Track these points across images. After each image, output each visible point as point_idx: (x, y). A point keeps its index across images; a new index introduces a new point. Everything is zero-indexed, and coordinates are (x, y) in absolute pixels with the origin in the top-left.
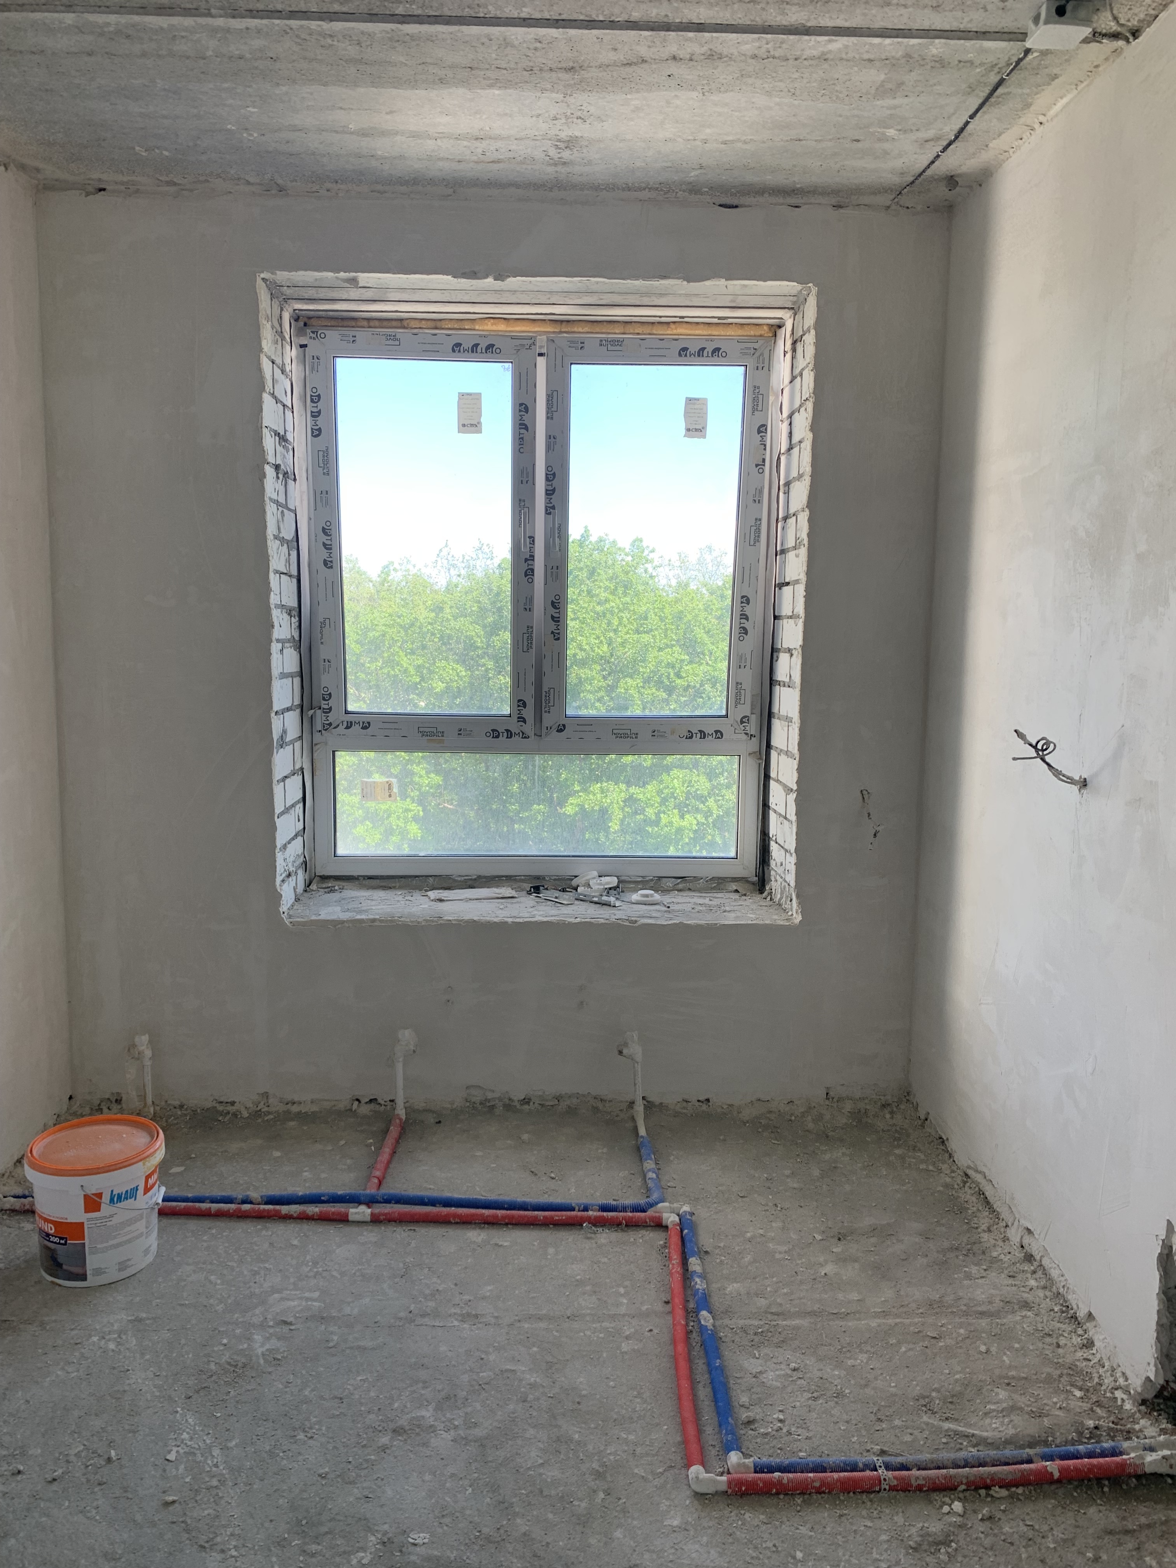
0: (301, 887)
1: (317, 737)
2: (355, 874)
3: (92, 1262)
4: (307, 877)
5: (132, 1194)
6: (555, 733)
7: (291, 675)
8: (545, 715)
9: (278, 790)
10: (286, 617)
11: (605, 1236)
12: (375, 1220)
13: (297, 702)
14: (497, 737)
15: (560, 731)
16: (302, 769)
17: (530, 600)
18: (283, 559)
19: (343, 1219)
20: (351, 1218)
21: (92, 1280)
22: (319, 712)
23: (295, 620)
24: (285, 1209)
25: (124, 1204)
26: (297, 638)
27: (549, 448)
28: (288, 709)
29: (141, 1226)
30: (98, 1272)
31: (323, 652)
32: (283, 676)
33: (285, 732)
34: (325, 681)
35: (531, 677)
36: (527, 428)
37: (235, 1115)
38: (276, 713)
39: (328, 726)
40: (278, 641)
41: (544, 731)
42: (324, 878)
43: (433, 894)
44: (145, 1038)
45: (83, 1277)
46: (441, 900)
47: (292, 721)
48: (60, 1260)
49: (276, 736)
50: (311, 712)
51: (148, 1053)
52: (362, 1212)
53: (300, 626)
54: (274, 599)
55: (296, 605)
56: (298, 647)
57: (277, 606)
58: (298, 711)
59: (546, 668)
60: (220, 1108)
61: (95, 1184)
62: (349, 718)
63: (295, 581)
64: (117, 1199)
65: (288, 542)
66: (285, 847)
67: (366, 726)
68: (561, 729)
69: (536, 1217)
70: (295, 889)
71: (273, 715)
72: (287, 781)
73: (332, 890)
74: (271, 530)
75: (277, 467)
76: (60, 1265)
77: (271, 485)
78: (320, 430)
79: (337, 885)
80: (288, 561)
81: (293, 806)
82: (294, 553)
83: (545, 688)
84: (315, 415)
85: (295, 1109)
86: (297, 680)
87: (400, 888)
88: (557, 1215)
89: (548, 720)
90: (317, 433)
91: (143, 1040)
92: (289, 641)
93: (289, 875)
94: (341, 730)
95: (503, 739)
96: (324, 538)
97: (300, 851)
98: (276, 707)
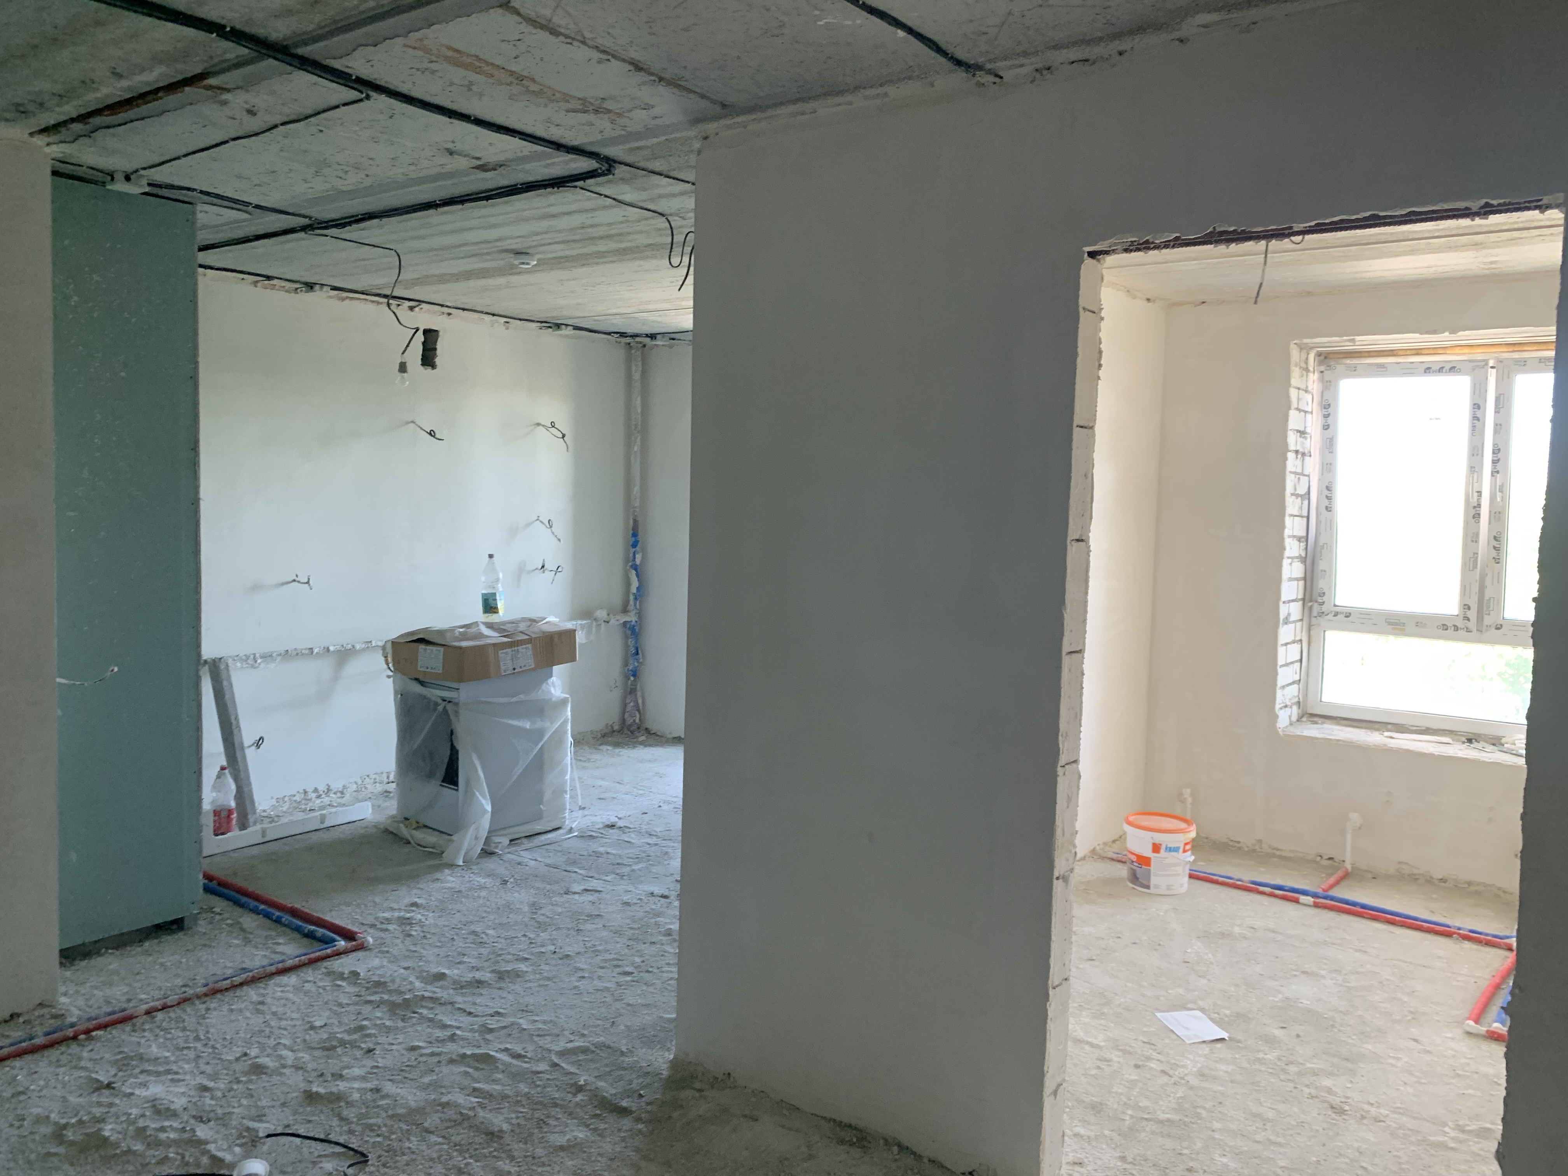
0: (1294, 718)
1: (1314, 621)
2: (1334, 715)
3: (1154, 880)
4: (1300, 711)
5: (1176, 850)
6: (1493, 630)
7: (1297, 579)
8: (1486, 617)
9: (1281, 651)
10: (1296, 543)
11: (1467, 945)
12: (1316, 905)
13: (1301, 596)
14: (1446, 629)
15: (1497, 629)
16: (1301, 641)
17: (1477, 535)
18: (1297, 507)
19: (1297, 901)
20: (1301, 901)
21: (1152, 890)
22: (1316, 605)
23: (1303, 545)
24: (1261, 889)
25: (1172, 853)
26: (1303, 555)
27: (1496, 431)
28: (1293, 601)
29: (1179, 869)
30: (1156, 887)
31: (1322, 565)
32: (1291, 579)
33: (1289, 614)
34: (1321, 584)
35: (1476, 588)
36: (1478, 420)
37: (1240, 848)
38: (1284, 602)
39: (1322, 614)
40: (1288, 558)
41: (1484, 628)
42: (1313, 715)
43: (1386, 734)
44: (1189, 791)
45: (1148, 887)
46: (1392, 738)
47: (1295, 610)
48: (1138, 876)
49: (1282, 616)
50: (1310, 604)
51: (1190, 800)
52: (1309, 900)
53: (1306, 549)
54: (1287, 532)
55: (1305, 534)
56: (1303, 560)
57: (1289, 537)
58: (1301, 603)
59: (1488, 582)
60: (1231, 843)
61: (1159, 838)
62: (1337, 609)
63: (1305, 519)
64: (1170, 850)
65: (1301, 496)
66: (1283, 687)
67: (1348, 616)
68: (1499, 628)
69: (1422, 926)
70: (1290, 717)
71: (1281, 603)
72: (1289, 646)
73: (1316, 723)
74: (1289, 489)
75: (1297, 452)
76: (1137, 879)
77: (1292, 463)
78: (1328, 425)
79: (1320, 720)
80: (1301, 508)
81: (1292, 663)
82: (1306, 502)
83: (1487, 597)
84: (1326, 416)
85: (1278, 853)
86: (1301, 583)
87: (1366, 728)
88: (1437, 928)
89: (1488, 620)
90: (1326, 427)
91: (1187, 792)
92: (1297, 558)
93: (1286, 706)
94: (1330, 617)
95: (1451, 631)
96: (1327, 493)
97: (1296, 694)
98: (1283, 598)
